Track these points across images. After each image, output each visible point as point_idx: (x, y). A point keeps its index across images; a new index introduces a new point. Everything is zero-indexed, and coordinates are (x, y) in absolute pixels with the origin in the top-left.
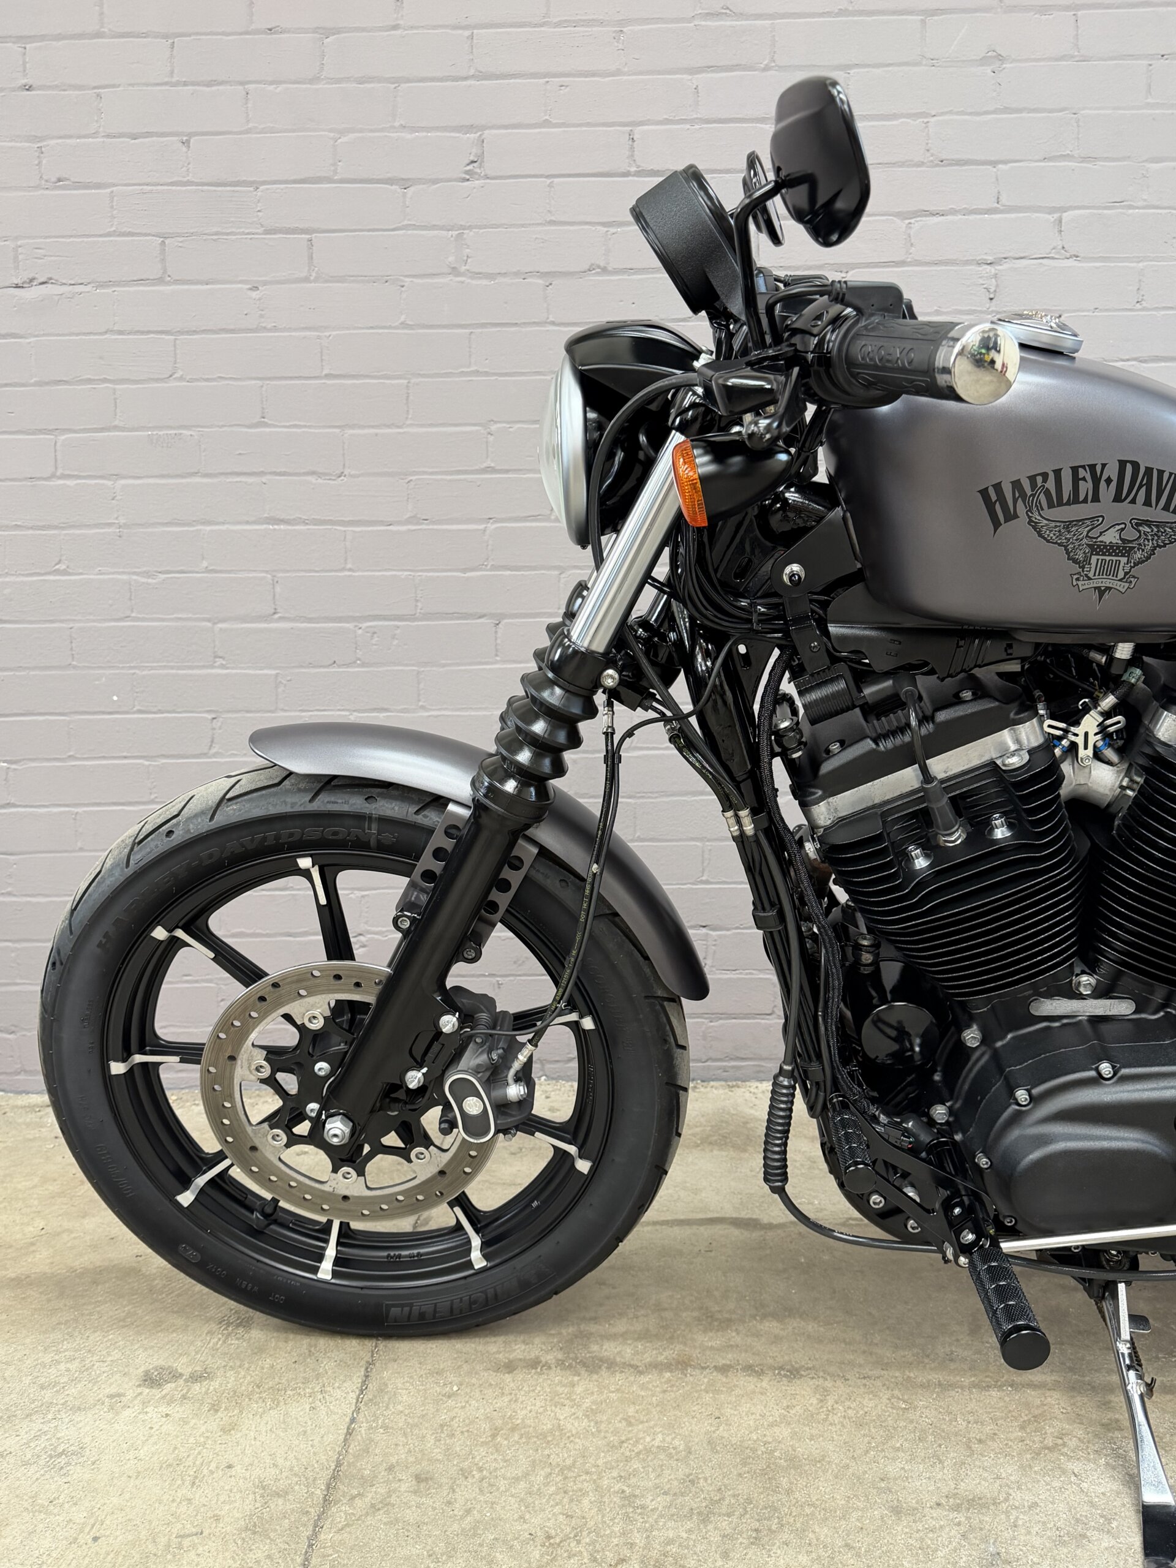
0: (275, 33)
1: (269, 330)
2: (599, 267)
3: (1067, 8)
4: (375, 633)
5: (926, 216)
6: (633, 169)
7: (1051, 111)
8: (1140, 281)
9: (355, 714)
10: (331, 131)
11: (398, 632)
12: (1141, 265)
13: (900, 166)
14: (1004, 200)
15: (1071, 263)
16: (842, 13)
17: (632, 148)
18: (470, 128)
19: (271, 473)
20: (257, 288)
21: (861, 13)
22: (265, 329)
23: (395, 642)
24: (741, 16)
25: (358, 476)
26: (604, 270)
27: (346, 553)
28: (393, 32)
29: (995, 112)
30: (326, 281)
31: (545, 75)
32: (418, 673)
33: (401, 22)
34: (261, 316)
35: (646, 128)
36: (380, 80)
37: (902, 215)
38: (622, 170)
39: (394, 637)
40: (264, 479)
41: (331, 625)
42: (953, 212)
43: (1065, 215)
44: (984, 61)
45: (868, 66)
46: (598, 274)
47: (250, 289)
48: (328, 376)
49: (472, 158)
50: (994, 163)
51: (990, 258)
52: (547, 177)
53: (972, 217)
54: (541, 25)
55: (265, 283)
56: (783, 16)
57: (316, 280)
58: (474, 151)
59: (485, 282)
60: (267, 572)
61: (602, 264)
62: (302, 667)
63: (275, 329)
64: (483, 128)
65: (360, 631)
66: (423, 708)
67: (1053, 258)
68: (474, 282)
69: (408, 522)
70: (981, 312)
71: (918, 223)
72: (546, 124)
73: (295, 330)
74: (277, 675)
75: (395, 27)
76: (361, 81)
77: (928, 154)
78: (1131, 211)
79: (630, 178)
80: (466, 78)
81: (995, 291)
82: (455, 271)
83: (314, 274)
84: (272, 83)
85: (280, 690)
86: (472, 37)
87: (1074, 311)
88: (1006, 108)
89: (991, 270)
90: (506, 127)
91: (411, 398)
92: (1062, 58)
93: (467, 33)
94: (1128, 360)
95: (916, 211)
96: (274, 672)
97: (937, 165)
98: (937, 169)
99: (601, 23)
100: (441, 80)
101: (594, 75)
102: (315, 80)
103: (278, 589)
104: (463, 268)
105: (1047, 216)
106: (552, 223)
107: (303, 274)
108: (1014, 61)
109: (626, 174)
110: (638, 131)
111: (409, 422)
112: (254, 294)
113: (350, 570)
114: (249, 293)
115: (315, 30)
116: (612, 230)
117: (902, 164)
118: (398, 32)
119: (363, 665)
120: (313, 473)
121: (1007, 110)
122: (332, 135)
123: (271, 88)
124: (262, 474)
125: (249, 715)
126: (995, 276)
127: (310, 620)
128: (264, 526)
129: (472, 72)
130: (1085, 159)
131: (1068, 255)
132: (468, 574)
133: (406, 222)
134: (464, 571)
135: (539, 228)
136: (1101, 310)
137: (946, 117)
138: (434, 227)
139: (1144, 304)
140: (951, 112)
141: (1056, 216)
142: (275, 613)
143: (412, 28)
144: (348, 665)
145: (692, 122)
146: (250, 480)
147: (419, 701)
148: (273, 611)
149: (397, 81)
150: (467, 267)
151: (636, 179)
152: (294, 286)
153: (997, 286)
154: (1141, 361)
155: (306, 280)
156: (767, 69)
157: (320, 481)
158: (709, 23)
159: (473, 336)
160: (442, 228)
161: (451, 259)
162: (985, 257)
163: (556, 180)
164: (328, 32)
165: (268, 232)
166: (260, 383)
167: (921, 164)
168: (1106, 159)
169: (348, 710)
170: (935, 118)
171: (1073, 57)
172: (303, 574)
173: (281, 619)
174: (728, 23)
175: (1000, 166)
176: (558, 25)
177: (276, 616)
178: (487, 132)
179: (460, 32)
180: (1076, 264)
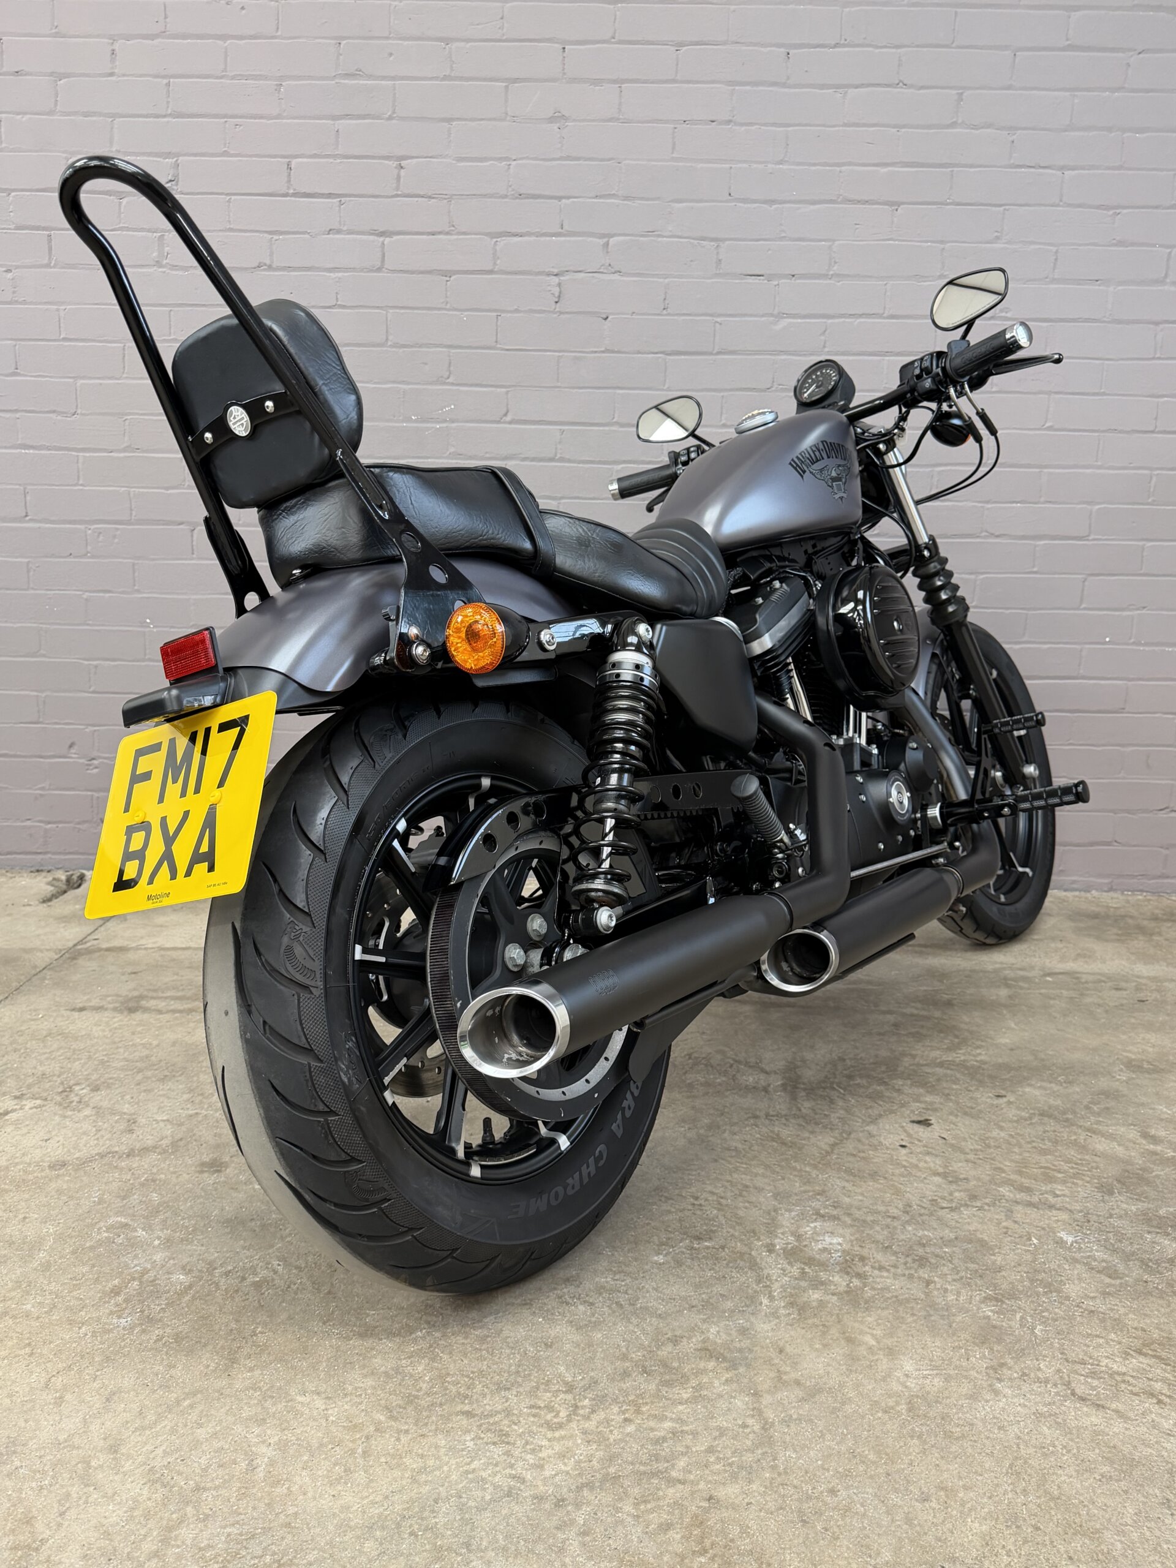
0: (21, 75)
1: (20, 303)
2: (265, 265)
3: (615, 82)
4: (100, 533)
5: (509, 236)
6: (291, 191)
7: (602, 160)
8: (666, 293)
9: (87, 594)
10: (64, 152)
11: (118, 533)
12: (667, 281)
13: (490, 197)
14: (566, 227)
15: (616, 277)
16: (446, 78)
17: (289, 175)
18: (168, 155)
19: (23, 411)
20: (10, 271)
21: (461, 79)
22: (17, 302)
23: (116, 540)
24: (370, 77)
25: (88, 415)
26: (270, 267)
27: (78, 472)
28: (109, 78)
29: (561, 159)
30: (64, 268)
31: (225, 116)
32: (134, 565)
33: (116, 71)
34: (14, 292)
35: (300, 160)
36: (100, 114)
37: (492, 235)
38: (282, 192)
39: (114, 537)
40: (18, 415)
41: (68, 526)
42: (529, 234)
43: (611, 240)
44: (551, 120)
45: (466, 120)
46: (264, 270)
47: (6, 271)
48: (64, 339)
49: (170, 178)
50: (560, 198)
51: (556, 271)
52: (227, 194)
53: (543, 239)
54: (222, 77)
55: (17, 267)
56: (403, 78)
57: (54, 267)
58: (172, 172)
59: (180, 273)
60: (20, 485)
61: (268, 262)
62: (47, 557)
63: (24, 302)
64: (178, 155)
65: (90, 532)
66: (138, 591)
67: (602, 273)
68: (174, 272)
69: (124, 450)
70: (549, 312)
71: (503, 241)
72: (225, 154)
73: (40, 303)
74: (28, 563)
75: (112, 74)
76: (86, 114)
77: (510, 189)
78: (660, 239)
79: (288, 198)
80: (165, 116)
81: (559, 296)
82: (158, 264)
83: (53, 262)
84: (18, 114)
85: (31, 573)
86: (168, 84)
87: (619, 314)
88: (568, 156)
89: (556, 280)
90: (195, 155)
91: (126, 357)
92: (610, 120)
93: (165, 81)
94: (657, 353)
95: (501, 233)
96: (27, 560)
97: (517, 198)
98: (517, 200)
99: (266, 78)
100: (146, 116)
101: (261, 117)
102: (51, 113)
103: (28, 498)
104: (165, 262)
105: (598, 240)
106: (231, 230)
107: (46, 261)
108: (574, 120)
109: (286, 195)
110: (294, 162)
111: (125, 375)
112: (9, 275)
113: (81, 485)
114: (4, 274)
115: (52, 74)
116: (276, 237)
117: (491, 196)
118: (113, 78)
119: (93, 557)
120: (54, 412)
121: (568, 158)
122: (64, 155)
123: (19, 117)
124: (16, 411)
125: (8, 592)
126: (559, 285)
127: (52, 522)
128: (19, 450)
129: (169, 111)
130: (626, 198)
131: (613, 270)
132: (169, 492)
133: (121, 225)
134: (167, 488)
135: (221, 234)
136: (638, 314)
137: (524, 161)
138: (142, 230)
139: (669, 311)
140: (527, 158)
141: (605, 240)
142: (26, 516)
143: (124, 75)
144: (80, 557)
145: (335, 156)
146: (8, 415)
147: (135, 585)
148: (24, 514)
149: (114, 116)
150: (167, 261)
151: (293, 199)
152: (38, 270)
153: (560, 292)
154: (667, 354)
155: (48, 266)
156: (390, 118)
157: (59, 418)
158: (346, 81)
159: (172, 313)
160: (149, 231)
161: (155, 254)
162: (552, 270)
163: (233, 197)
164: (62, 76)
165: (17, 228)
166: (14, 343)
167: (506, 196)
168: (642, 199)
169: (81, 591)
170: (515, 162)
171: (619, 119)
172: (46, 487)
173: (31, 520)
174: (361, 82)
175: (564, 201)
176: (233, 78)
177: (27, 518)
178: (181, 158)
179: (159, 80)
180: (619, 277)
